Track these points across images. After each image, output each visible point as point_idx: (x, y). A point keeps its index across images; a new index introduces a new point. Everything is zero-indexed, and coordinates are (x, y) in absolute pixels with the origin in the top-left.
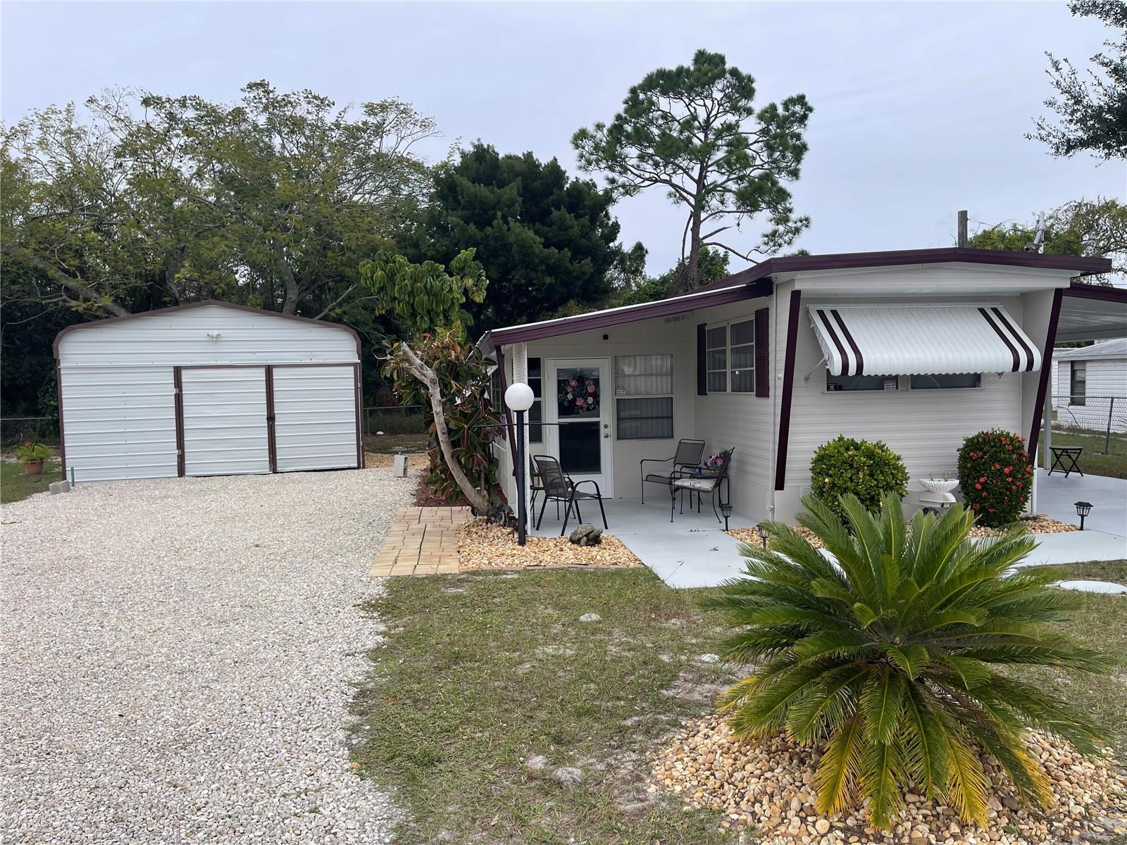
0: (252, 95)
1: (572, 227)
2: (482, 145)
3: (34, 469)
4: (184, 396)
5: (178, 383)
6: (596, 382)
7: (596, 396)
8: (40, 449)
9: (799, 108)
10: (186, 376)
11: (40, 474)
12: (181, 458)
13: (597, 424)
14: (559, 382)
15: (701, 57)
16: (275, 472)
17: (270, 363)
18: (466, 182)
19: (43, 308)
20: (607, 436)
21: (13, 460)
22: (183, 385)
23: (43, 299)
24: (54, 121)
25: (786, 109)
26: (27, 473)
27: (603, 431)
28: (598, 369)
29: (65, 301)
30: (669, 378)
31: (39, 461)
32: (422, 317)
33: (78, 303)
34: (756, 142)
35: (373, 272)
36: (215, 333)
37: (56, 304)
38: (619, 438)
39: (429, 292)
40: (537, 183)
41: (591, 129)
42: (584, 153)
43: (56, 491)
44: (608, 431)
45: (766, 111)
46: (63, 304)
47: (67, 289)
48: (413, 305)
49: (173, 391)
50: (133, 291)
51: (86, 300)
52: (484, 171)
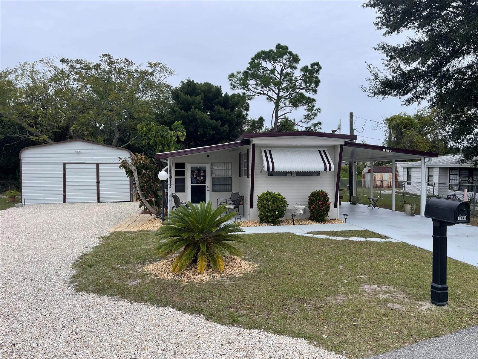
0: (104, 59)
1: (222, 113)
2: (190, 80)
3: (12, 199)
4: (66, 174)
5: (64, 169)
6: (205, 172)
7: (204, 176)
8: (14, 192)
9: (316, 67)
10: (67, 166)
11: (14, 201)
12: (64, 196)
13: (205, 186)
14: (191, 171)
15: (279, 46)
16: (99, 202)
17: (98, 162)
18: (182, 94)
19: (20, 138)
20: (208, 191)
21: (5, 197)
22: (66, 169)
23: (20, 135)
24: (27, 67)
25: (312, 67)
26: (9, 201)
27: (207, 189)
28: (205, 167)
29: (28, 136)
30: (231, 171)
31: (14, 197)
32: (159, 146)
33: (33, 137)
34: (300, 80)
35: (142, 128)
36: (78, 151)
37: (25, 137)
38: (212, 191)
39: (162, 137)
40: (210, 95)
41: (235, 74)
42: (233, 82)
43: (18, 207)
44: (208, 189)
45: (304, 68)
46: (27, 137)
47: (29, 132)
48: (156, 141)
49: (62, 172)
50: (55, 133)
51: (37, 136)
52: (190, 90)
